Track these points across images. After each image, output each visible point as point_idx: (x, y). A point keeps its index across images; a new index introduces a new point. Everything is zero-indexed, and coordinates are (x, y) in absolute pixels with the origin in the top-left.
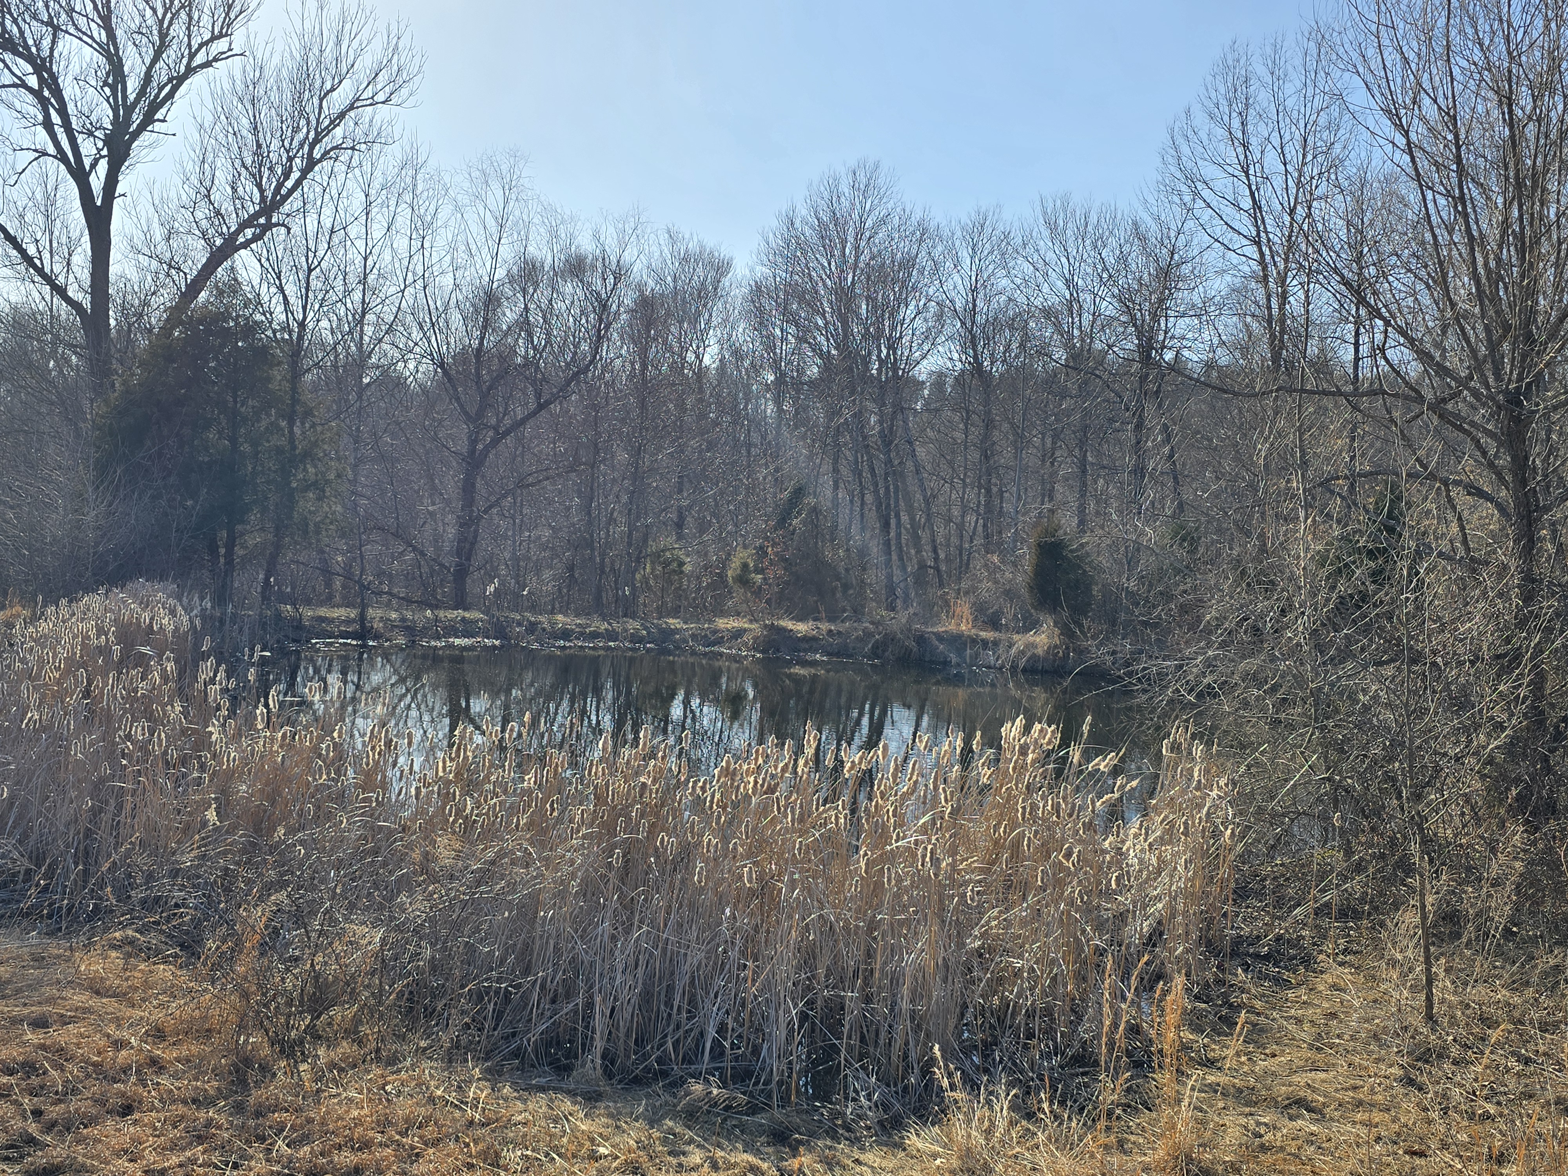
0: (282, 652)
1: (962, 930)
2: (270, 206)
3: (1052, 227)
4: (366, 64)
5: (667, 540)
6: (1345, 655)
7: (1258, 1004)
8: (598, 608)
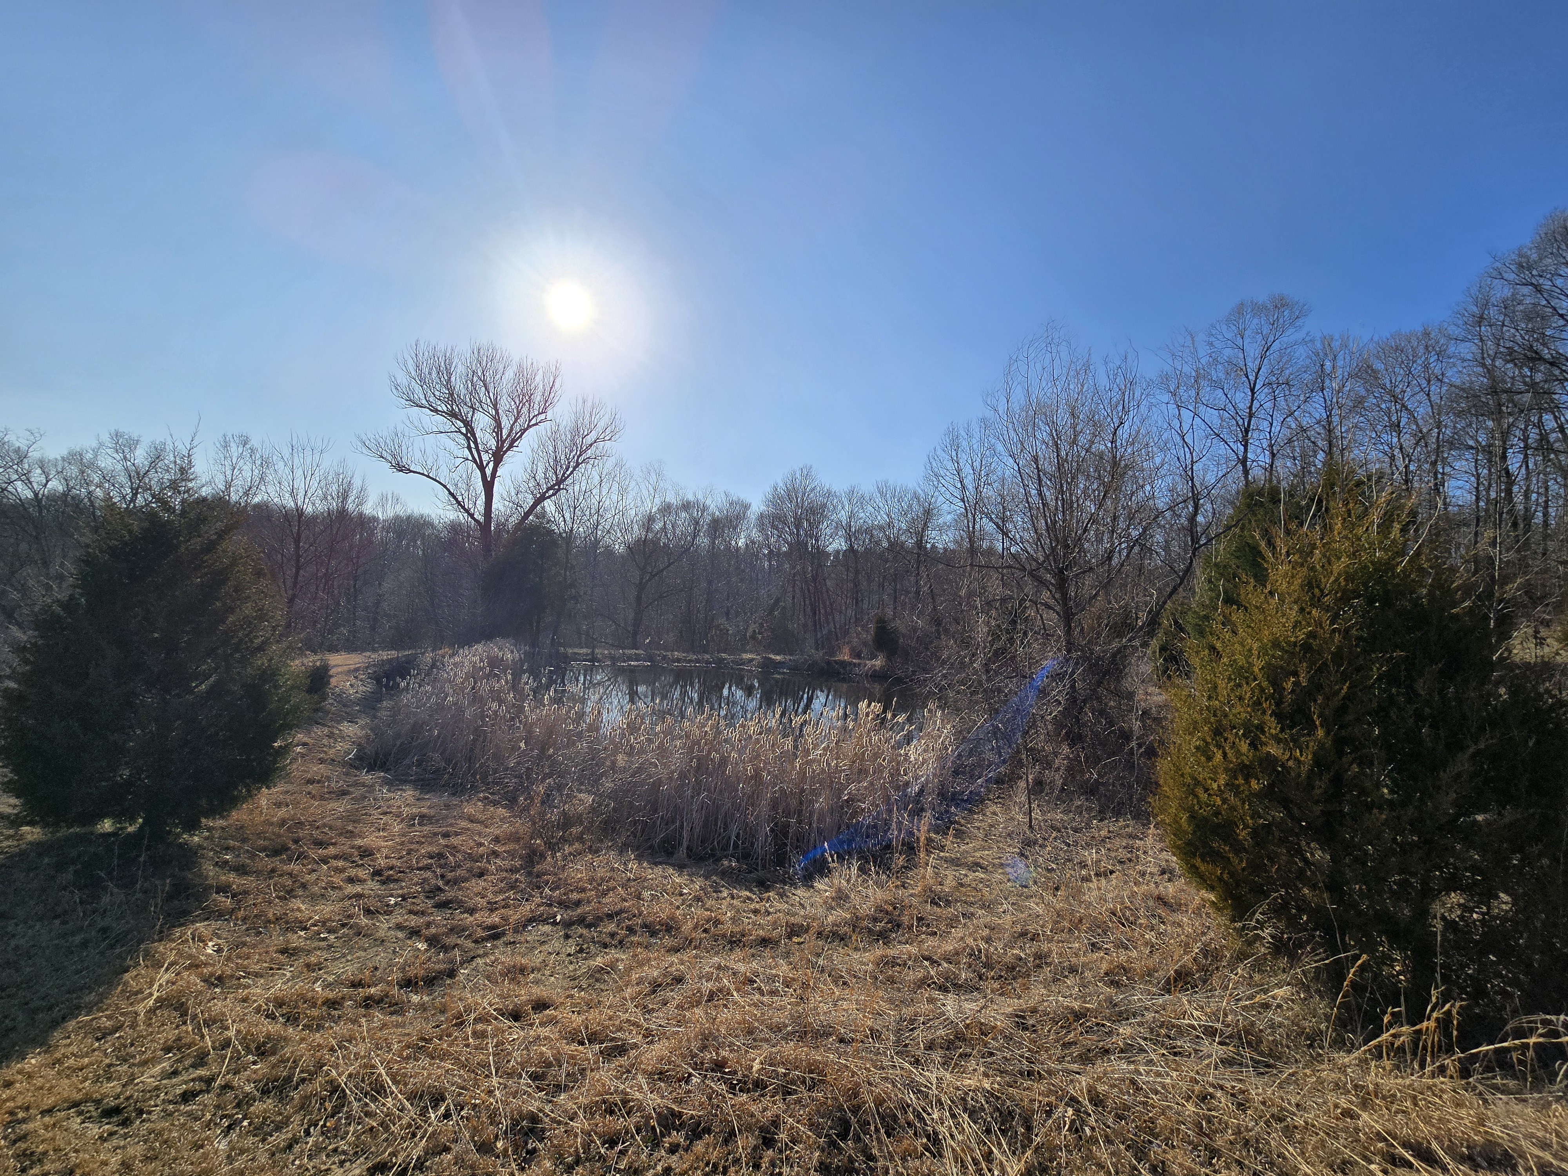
0: (558, 667)
1: (840, 791)
2: (559, 482)
3: (881, 493)
4: (601, 425)
5: (722, 621)
6: (996, 673)
7: (963, 821)
8: (692, 649)
